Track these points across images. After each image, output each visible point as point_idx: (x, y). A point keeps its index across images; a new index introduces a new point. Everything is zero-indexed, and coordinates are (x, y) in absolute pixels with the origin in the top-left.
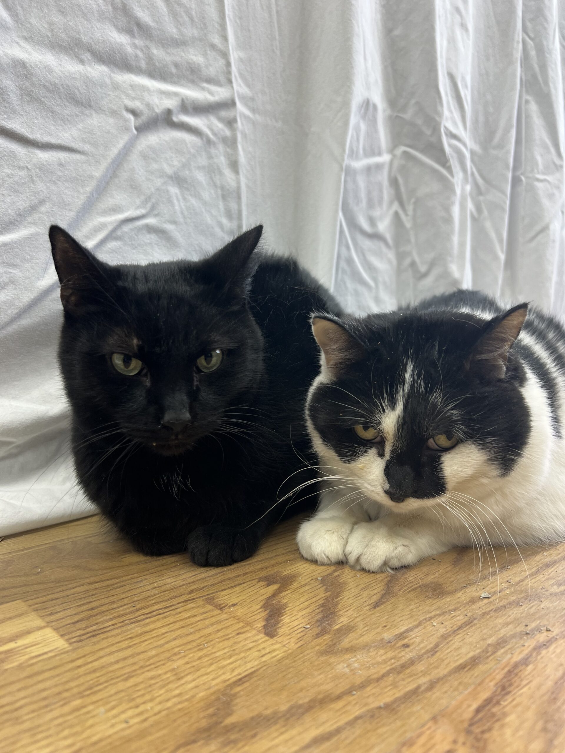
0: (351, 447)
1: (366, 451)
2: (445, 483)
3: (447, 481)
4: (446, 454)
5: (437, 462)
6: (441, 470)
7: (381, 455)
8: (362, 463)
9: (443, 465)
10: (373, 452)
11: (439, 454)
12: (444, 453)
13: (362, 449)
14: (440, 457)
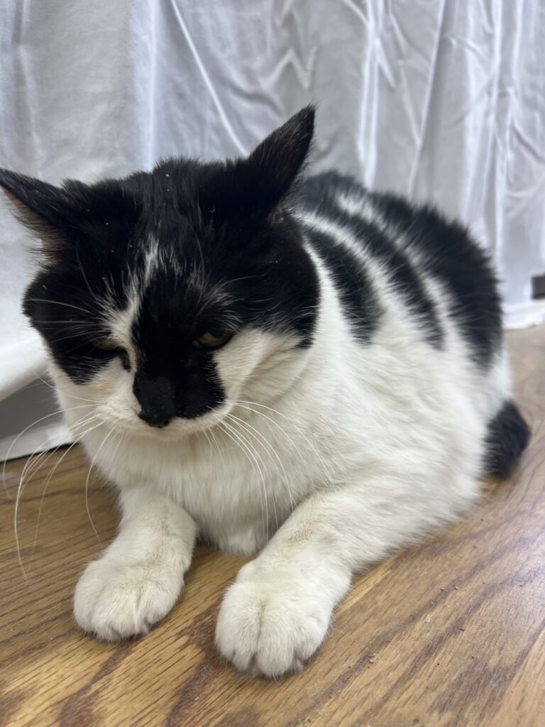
0: (80, 361)
1: (104, 363)
2: (222, 389)
3: (223, 385)
4: (218, 352)
5: (207, 364)
6: (216, 375)
7: (127, 367)
8: (102, 381)
9: (218, 367)
10: (115, 363)
11: (209, 353)
12: (216, 351)
13: (97, 361)
14: (211, 357)
